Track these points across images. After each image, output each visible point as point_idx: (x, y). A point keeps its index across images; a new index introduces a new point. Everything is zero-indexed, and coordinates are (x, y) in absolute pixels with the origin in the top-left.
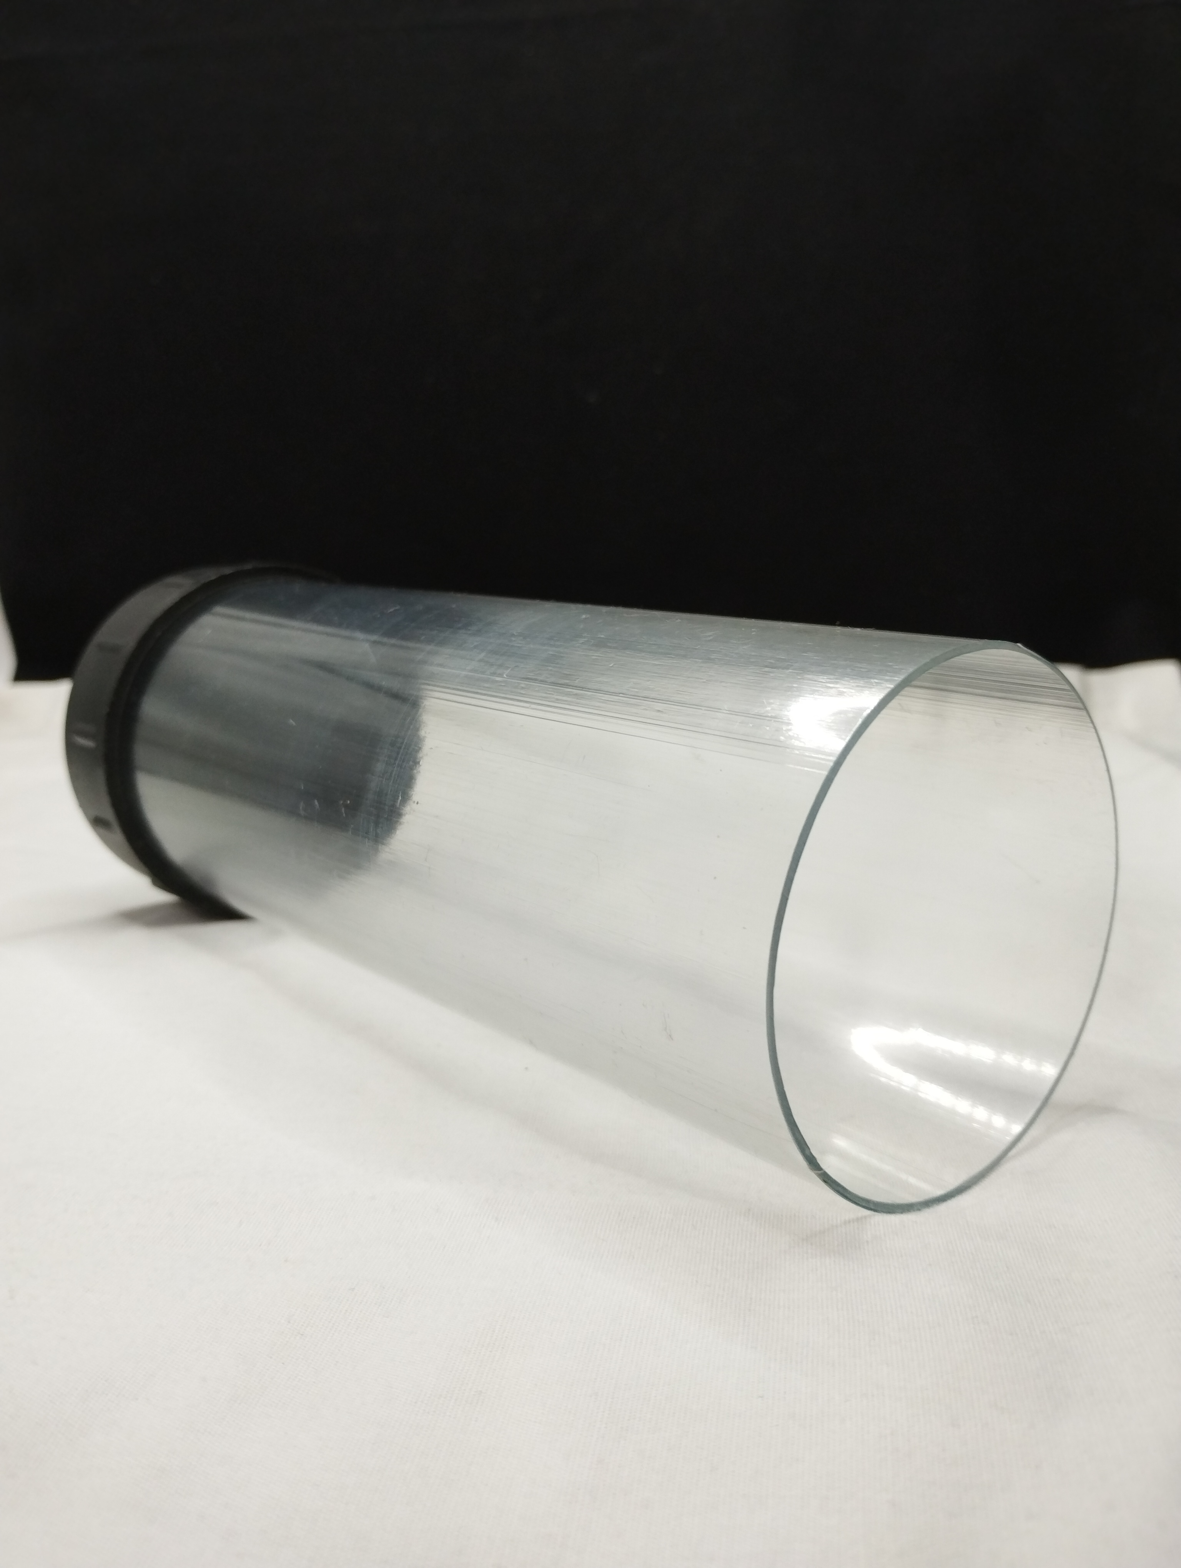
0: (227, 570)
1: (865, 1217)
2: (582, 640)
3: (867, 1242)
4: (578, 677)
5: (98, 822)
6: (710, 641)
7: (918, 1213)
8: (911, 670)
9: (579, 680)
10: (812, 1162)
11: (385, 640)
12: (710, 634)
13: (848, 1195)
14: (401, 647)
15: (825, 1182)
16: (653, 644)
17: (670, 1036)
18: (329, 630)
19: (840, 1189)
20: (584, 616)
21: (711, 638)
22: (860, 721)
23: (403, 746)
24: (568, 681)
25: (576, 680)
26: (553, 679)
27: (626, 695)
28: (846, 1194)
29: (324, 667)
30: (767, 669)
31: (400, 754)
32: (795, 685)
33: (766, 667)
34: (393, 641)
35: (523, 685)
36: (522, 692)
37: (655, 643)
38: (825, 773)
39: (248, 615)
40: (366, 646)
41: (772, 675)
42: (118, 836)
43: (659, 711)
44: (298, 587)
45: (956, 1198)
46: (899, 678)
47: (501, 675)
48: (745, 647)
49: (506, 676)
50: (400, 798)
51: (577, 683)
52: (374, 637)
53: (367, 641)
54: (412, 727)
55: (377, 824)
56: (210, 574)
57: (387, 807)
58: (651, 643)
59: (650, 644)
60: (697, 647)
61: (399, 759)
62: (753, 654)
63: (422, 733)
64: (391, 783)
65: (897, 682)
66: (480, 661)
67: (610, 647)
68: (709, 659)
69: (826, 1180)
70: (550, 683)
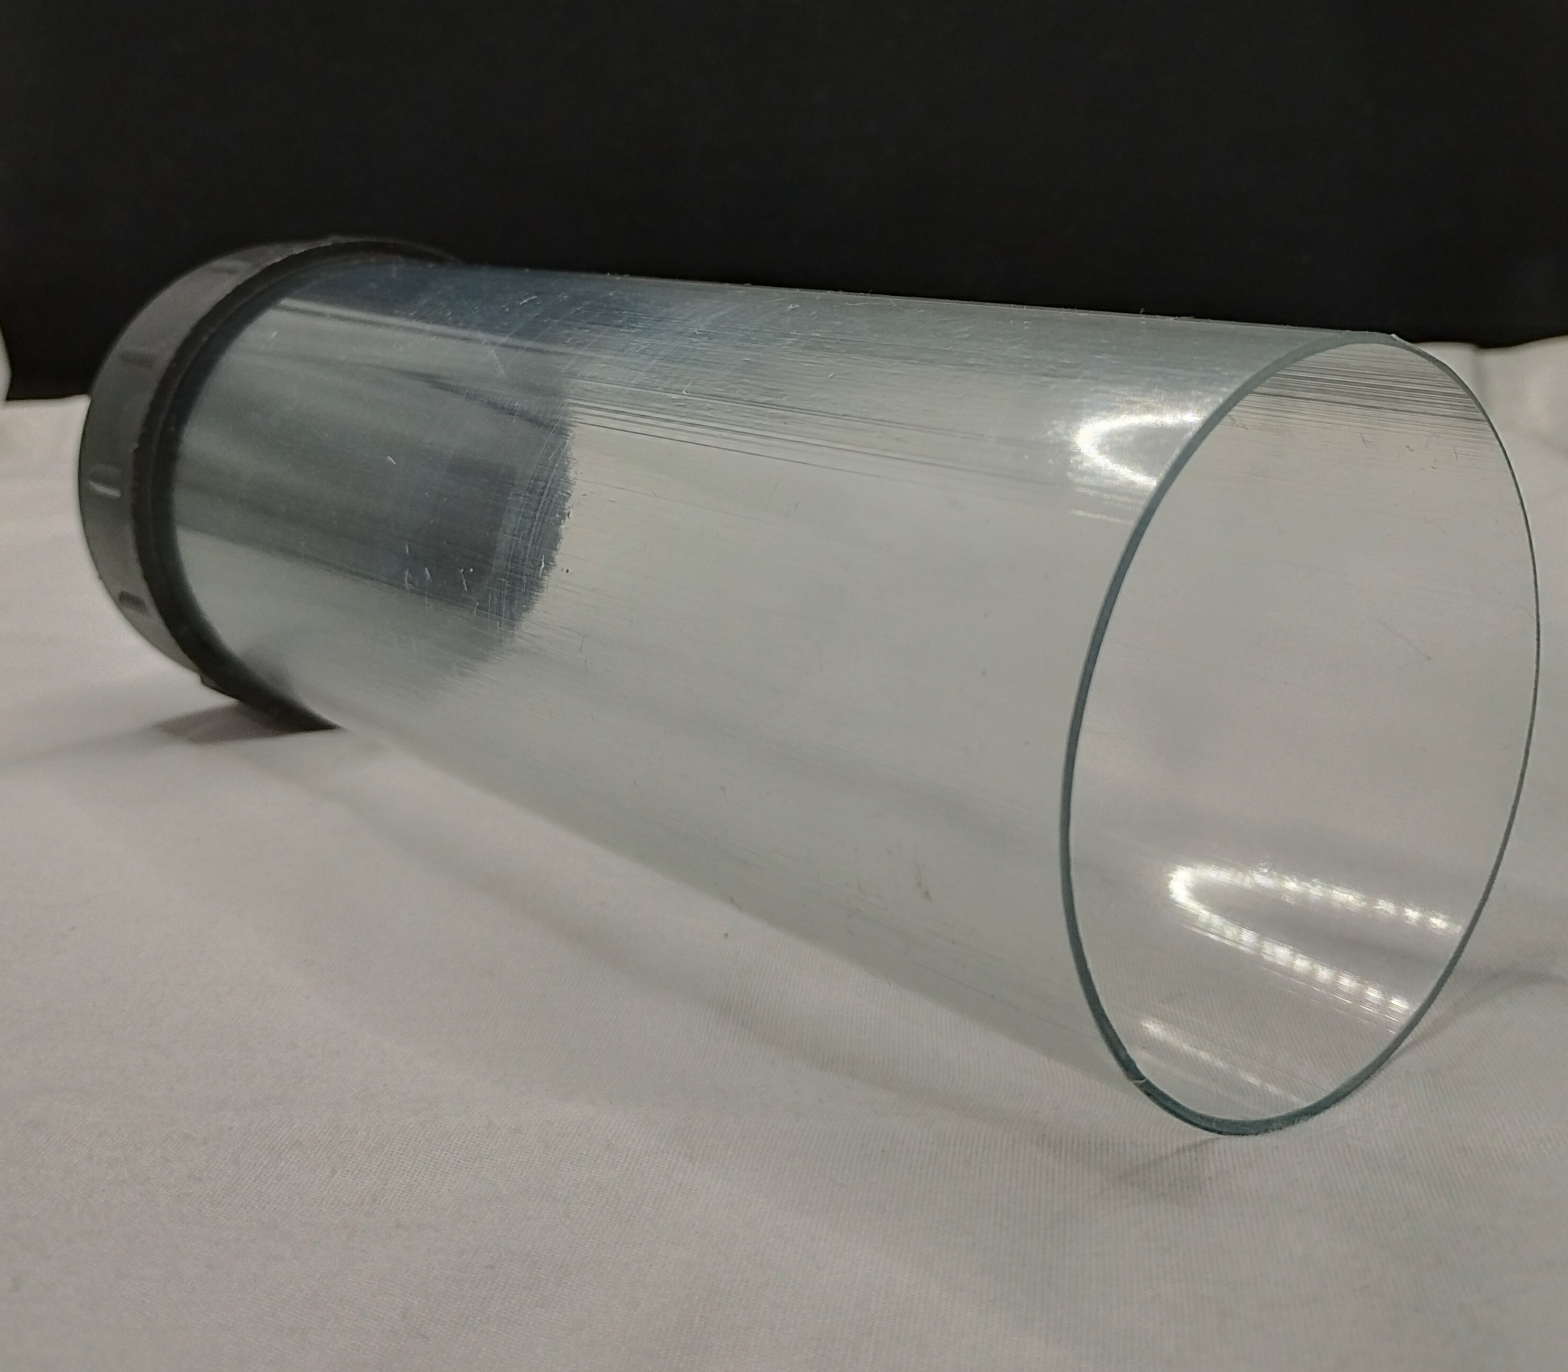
0: (298, 249)
1: (1206, 1142)
2: (790, 340)
3: (1210, 1179)
4: (784, 393)
5: (124, 601)
6: (966, 339)
7: (1280, 1133)
8: (1247, 376)
9: (786, 396)
10: (1129, 1068)
11: (518, 342)
12: (967, 329)
13: (1181, 1113)
14: (541, 351)
15: (1149, 1095)
16: (886, 345)
17: (927, 893)
18: (438, 328)
19: (1169, 1104)
20: (791, 307)
21: (967, 335)
22: (1177, 451)
23: (546, 492)
24: (770, 399)
25: (782, 398)
26: (751, 396)
27: (853, 417)
28: (1177, 1111)
29: (433, 380)
30: (1045, 379)
31: (542, 502)
32: (1085, 400)
33: (1046, 375)
34: (529, 344)
35: (708, 405)
36: (708, 414)
37: (891, 343)
38: (1132, 524)
39: (328, 309)
40: (492, 352)
41: (1053, 387)
42: (155, 620)
43: (898, 439)
44: (396, 269)
45: (1332, 1109)
46: (1229, 390)
47: (678, 391)
48: (1015, 348)
49: (685, 393)
50: (543, 565)
51: (783, 401)
52: (504, 340)
53: (493, 344)
54: (557, 465)
55: (511, 600)
56: (274, 255)
57: (524, 578)
58: (885, 343)
59: (884, 345)
60: (948, 349)
61: (539, 510)
62: (1026, 357)
63: (571, 474)
64: (529, 545)
65: (1228, 396)
66: (651, 371)
67: (828, 350)
68: (966, 365)
69: (1150, 1092)
70: (747, 401)
